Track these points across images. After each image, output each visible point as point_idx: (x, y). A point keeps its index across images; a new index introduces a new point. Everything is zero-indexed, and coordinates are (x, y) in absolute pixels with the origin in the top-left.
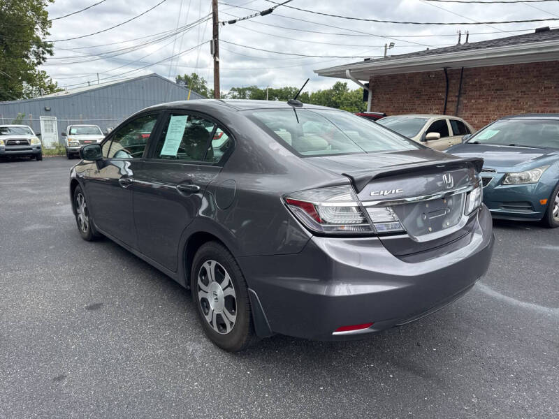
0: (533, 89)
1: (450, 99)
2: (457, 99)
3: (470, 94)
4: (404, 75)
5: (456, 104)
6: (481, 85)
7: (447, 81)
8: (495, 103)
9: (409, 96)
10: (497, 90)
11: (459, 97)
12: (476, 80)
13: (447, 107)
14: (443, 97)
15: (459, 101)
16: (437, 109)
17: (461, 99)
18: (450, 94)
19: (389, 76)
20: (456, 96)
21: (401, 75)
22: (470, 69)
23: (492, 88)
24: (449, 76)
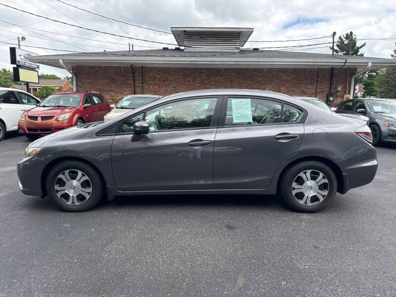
0: (182, 82)
1: (136, 85)
2: (141, 85)
3: (149, 82)
4: (100, 67)
5: (141, 88)
6: (155, 78)
7: (134, 74)
8: (164, 88)
9: (107, 81)
10: (164, 81)
11: (142, 83)
12: (151, 74)
13: (136, 90)
14: (132, 83)
15: (143, 86)
16: (129, 91)
17: (144, 85)
18: (136, 82)
19: (89, 67)
20: (141, 83)
21: (98, 67)
22: (147, 68)
23: (161, 80)
24: (134, 70)
